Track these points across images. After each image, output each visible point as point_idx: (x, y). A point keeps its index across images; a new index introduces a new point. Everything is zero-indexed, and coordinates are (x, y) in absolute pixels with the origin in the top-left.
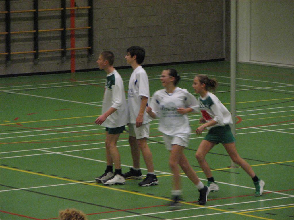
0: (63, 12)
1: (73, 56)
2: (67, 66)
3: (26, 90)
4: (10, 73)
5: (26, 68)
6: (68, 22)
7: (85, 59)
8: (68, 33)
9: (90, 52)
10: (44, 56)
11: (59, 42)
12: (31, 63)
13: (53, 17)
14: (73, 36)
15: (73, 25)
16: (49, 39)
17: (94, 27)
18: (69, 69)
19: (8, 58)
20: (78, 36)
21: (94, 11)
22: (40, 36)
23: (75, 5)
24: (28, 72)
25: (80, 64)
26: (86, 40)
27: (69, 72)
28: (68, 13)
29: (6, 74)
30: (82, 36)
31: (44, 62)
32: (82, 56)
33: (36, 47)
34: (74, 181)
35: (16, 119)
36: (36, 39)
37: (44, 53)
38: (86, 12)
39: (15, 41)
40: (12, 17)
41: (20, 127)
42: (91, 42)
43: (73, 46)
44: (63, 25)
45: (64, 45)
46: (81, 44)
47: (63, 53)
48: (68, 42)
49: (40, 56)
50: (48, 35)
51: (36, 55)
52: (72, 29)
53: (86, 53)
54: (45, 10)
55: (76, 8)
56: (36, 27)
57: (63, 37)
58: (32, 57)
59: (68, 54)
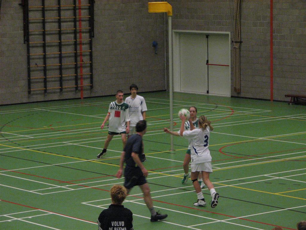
0: (76, 65)
1: (82, 90)
2: (79, 95)
3: (56, 109)
4: (46, 100)
5: (56, 97)
6: (79, 70)
7: (89, 92)
8: (79, 77)
9: (92, 87)
10: (66, 90)
11: (74, 82)
12: (59, 94)
13: (71, 68)
14: (81, 78)
15: (81, 72)
16: (68, 80)
17: (94, 73)
18: (80, 97)
19: (45, 91)
20: (85, 79)
21: (94, 64)
22: (63, 79)
23: (83, 61)
24: (57, 99)
25: (86, 94)
26: (89, 80)
27: (80, 98)
28: (79, 65)
29: (45, 100)
30: (87, 78)
31: (66, 93)
32: (87, 90)
33: (61, 85)
34: (84, 160)
35: (51, 125)
36: (61, 80)
37: (66, 88)
38: (89, 65)
39: (49, 81)
40: (47, 68)
41: (53, 130)
42: (92, 82)
43: (82, 84)
44: (76, 72)
45: (76, 83)
46: (86, 83)
47: (77, 88)
48: (79, 82)
49: (63, 90)
50: (68, 78)
51: (61, 90)
52: (81, 74)
53: (89, 88)
54: (66, 64)
55: (83, 63)
56: (61, 74)
57: (76, 79)
58: (59, 90)
59: (79, 88)
